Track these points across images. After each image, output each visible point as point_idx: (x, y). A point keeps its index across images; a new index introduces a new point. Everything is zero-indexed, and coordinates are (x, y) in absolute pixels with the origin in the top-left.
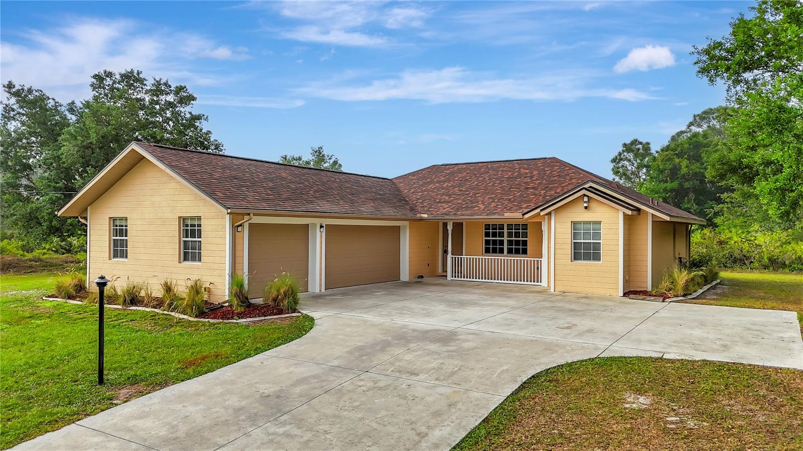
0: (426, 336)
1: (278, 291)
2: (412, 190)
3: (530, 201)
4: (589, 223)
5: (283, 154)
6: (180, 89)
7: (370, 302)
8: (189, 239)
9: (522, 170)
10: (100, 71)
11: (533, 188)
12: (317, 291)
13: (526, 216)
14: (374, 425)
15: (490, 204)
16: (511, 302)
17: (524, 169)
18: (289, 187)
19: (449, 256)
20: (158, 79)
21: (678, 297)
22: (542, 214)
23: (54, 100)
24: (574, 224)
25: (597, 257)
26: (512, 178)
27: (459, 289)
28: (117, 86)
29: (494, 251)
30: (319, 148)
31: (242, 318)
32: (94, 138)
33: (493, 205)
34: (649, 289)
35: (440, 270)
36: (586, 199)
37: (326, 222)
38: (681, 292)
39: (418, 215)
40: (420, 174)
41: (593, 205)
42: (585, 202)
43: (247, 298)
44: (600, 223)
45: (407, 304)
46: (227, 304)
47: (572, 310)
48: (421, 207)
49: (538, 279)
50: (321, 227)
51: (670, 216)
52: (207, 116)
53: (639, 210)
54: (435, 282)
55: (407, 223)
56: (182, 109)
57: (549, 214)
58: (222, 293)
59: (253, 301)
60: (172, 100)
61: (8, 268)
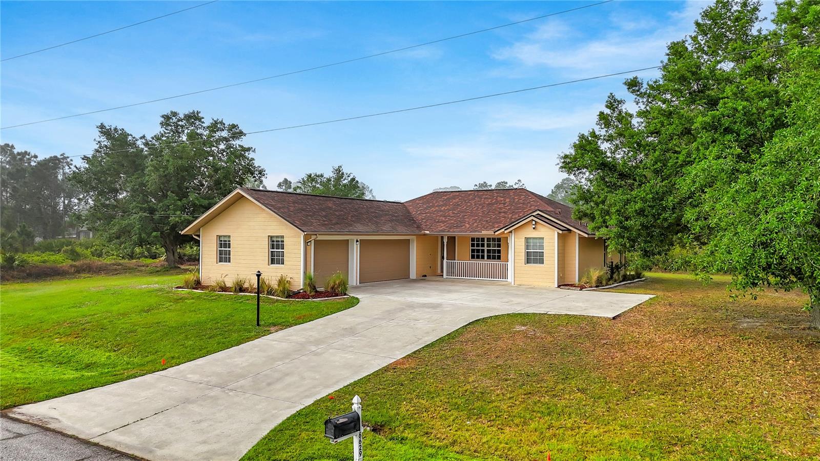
0: (424, 306)
1: (335, 283)
2: (419, 212)
3: (500, 222)
4: (536, 238)
5: (308, 173)
6: (234, 126)
7: (391, 290)
8: (275, 250)
9: (499, 198)
10: (167, 112)
11: (504, 212)
12: (355, 284)
13: (497, 233)
14: (398, 336)
15: (473, 224)
16: (481, 291)
17: (500, 197)
18: (335, 214)
19: (445, 261)
20: (215, 119)
21: (592, 287)
22: (506, 232)
23: (132, 135)
24: (527, 239)
25: (542, 262)
26: (491, 204)
27: (450, 284)
28: (180, 123)
29: (478, 257)
30: (339, 167)
31: (314, 298)
32: (171, 169)
33: (475, 224)
34: (577, 282)
35: (439, 271)
36: (534, 223)
37: (360, 238)
38: (594, 284)
39: (423, 232)
40: (425, 199)
41: (538, 227)
42: (534, 225)
43: (315, 287)
44: (543, 238)
45: (414, 291)
46: (301, 291)
47: (517, 294)
48: (425, 225)
49: (506, 277)
50: (357, 241)
51: (588, 234)
52: (255, 149)
53: (569, 230)
54: (435, 279)
55: (414, 237)
56: (233, 142)
57: (511, 232)
58: (299, 283)
59: (318, 289)
60: (226, 135)
61: (100, 271)
